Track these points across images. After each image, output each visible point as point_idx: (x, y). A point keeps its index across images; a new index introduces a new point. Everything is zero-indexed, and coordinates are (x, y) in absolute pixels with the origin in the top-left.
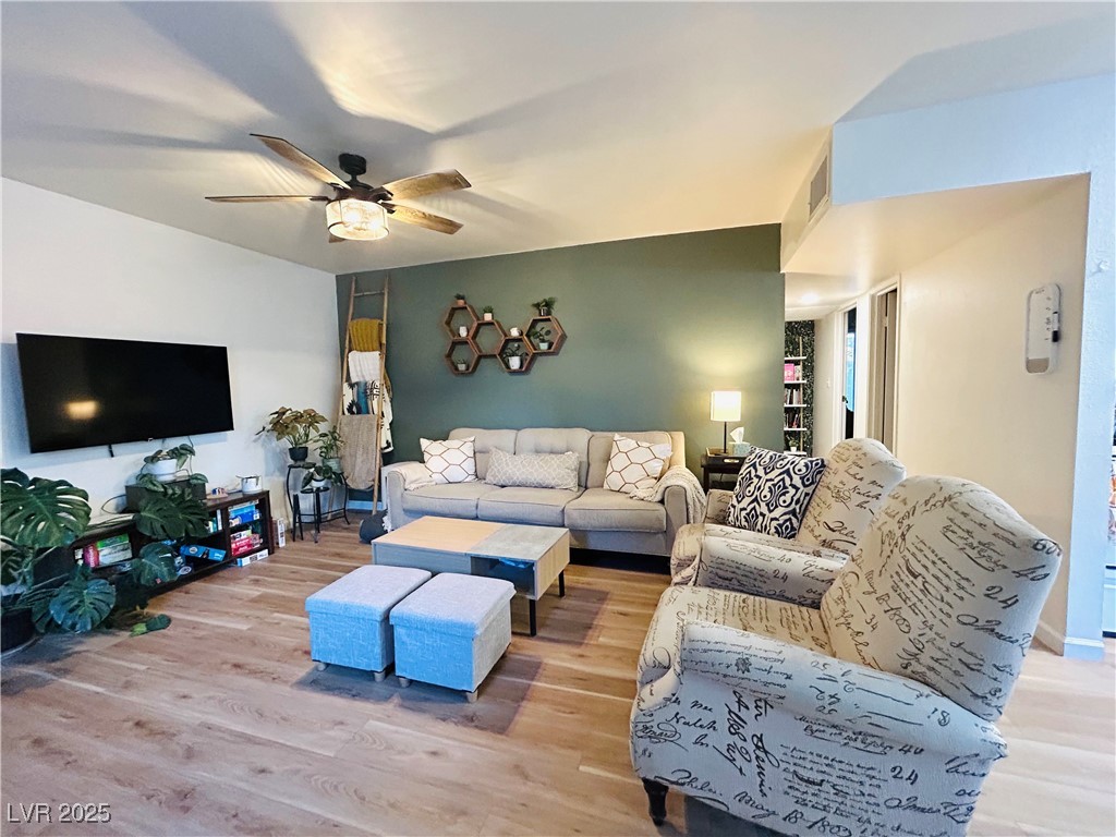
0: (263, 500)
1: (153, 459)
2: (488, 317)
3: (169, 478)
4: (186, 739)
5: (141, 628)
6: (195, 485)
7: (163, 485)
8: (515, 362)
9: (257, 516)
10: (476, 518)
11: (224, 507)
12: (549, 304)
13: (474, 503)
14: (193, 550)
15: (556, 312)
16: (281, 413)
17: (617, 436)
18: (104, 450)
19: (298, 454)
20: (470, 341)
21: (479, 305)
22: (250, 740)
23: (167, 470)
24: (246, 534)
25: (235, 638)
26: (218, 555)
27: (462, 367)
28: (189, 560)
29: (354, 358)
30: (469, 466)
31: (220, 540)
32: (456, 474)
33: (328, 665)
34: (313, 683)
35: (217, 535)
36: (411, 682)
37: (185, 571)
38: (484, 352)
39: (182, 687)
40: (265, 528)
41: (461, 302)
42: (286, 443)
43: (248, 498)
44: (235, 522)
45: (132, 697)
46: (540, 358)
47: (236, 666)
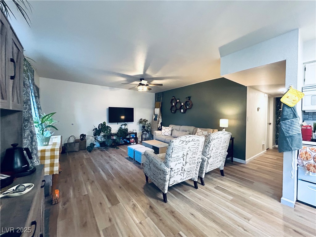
0: (136, 134)
1: (122, 125)
2: (178, 101)
3: (124, 128)
4: (112, 159)
5: (116, 148)
6: (127, 130)
7: (122, 129)
8: (182, 111)
9: (135, 137)
10: (165, 142)
11: (130, 134)
12: (189, 98)
13: (165, 139)
14: (125, 140)
15: (191, 99)
16: (141, 119)
17: (198, 129)
18: (117, 123)
19: (144, 127)
20: (174, 106)
21: (177, 98)
22: (117, 161)
23: (123, 127)
24: (133, 139)
25: (123, 152)
26: (128, 142)
27: (173, 112)
28: (124, 141)
29: (156, 109)
30: (170, 133)
31: (129, 139)
32: (167, 134)
33: (130, 157)
34: (127, 158)
35: (129, 138)
36: (136, 161)
37: (123, 143)
38: (178, 108)
39: (115, 155)
40: (136, 139)
41: (173, 98)
42: (141, 125)
43: (134, 133)
44: (131, 137)
45: (110, 154)
46: (188, 110)
47: (121, 154)
